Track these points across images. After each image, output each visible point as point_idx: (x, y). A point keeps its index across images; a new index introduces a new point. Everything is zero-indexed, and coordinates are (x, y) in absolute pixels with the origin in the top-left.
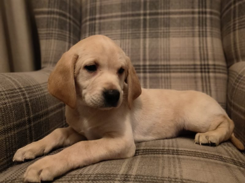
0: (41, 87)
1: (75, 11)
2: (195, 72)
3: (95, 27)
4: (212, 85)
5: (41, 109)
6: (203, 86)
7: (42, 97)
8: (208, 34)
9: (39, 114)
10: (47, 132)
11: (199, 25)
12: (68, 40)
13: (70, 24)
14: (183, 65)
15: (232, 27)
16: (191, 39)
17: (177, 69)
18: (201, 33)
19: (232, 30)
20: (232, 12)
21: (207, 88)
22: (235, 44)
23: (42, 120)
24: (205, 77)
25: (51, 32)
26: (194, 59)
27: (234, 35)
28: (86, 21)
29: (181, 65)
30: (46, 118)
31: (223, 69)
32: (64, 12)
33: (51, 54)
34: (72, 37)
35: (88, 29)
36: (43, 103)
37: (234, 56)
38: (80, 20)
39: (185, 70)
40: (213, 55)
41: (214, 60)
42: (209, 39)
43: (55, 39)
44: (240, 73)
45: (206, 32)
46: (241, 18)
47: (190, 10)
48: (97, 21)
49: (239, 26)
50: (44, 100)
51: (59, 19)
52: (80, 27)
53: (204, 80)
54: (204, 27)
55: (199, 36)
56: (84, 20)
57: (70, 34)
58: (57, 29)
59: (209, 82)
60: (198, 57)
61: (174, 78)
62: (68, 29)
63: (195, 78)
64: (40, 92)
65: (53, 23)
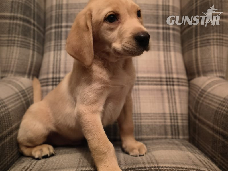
0: (4, 103)
1: (39, 17)
2: (162, 85)
3: (61, 36)
4: (177, 97)
5: (4, 129)
6: (168, 98)
7: (6, 115)
8: (172, 48)
9: (3, 135)
10: (10, 154)
11: (164, 40)
12: (31, 48)
13: (34, 30)
14: (151, 78)
15: (194, 44)
16: (157, 52)
17: (145, 81)
18: (165, 47)
19: (194, 47)
20: (194, 30)
21: (172, 100)
22: (197, 60)
23: (6, 141)
24: (171, 89)
25: (13, 39)
26: (160, 72)
27: (196, 52)
28: (51, 28)
29: (148, 78)
30: (10, 137)
31: (185, 82)
32: (28, 18)
33: (13, 62)
34: (36, 44)
35: (53, 37)
36: (7, 121)
37: (196, 71)
38: (44, 27)
39: (152, 83)
40: (177, 69)
41: (178, 73)
42: (172, 53)
43: (17, 46)
44: (202, 88)
45: (170, 46)
46: (203, 37)
47: (155, 25)
48: (64, 30)
49: (201, 44)
50: (8, 117)
51: (23, 25)
52: (44, 34)
53: (169, 92)
54: (168, 42)
55: (164, 50)
56: (48, 27)
57: (34, 42)
58: (20, 36)
59: (174, 94)
60: (163, 70)
61: (142, 90)
62: (32, 36)
63: (162, 90)
64: (4, 109)
65: (16, 29)
